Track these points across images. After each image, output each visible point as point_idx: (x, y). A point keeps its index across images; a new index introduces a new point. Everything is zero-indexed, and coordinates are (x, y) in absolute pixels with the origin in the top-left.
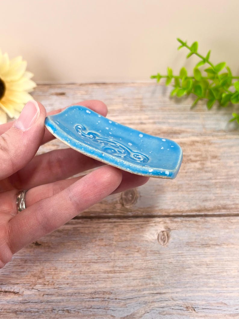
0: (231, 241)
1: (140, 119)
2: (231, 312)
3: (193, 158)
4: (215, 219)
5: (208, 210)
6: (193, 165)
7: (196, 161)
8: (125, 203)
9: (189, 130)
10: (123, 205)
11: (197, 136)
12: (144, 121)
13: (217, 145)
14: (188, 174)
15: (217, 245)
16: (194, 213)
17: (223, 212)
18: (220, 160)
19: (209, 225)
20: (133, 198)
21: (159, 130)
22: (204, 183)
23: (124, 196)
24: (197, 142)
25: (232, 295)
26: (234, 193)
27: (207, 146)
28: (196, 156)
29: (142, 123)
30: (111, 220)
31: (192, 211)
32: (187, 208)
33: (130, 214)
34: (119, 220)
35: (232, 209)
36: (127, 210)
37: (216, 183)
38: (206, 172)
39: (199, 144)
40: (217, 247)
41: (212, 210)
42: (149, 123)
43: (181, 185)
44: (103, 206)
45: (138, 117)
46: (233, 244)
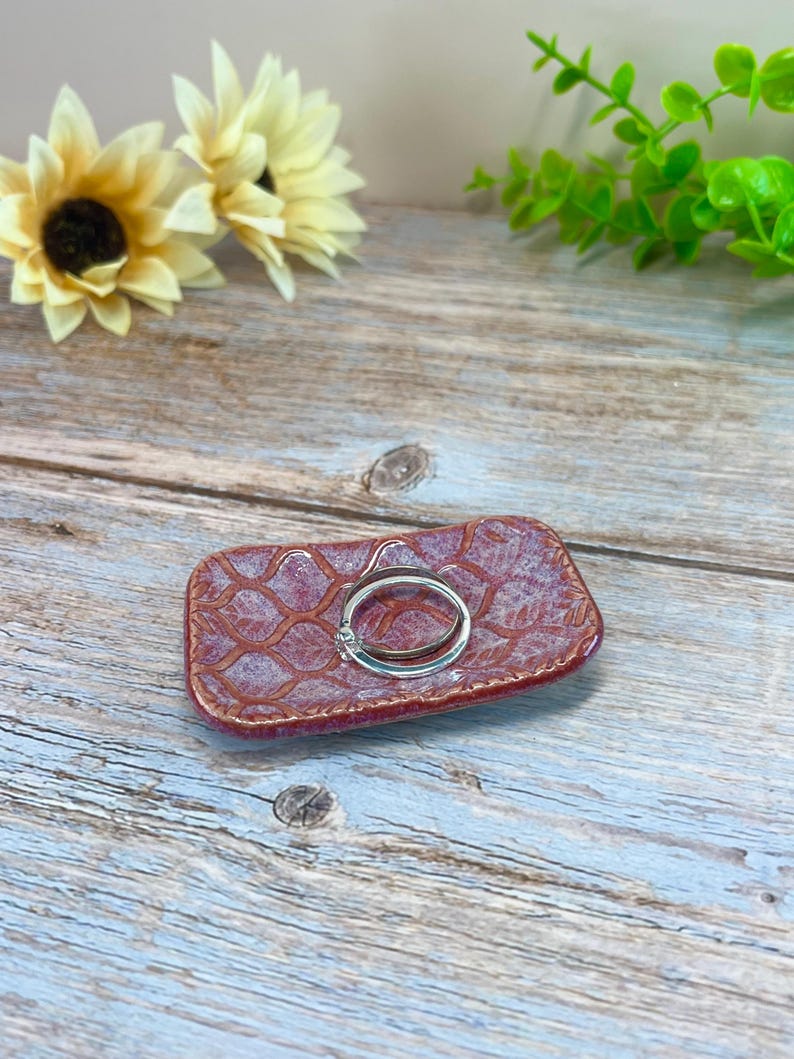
0: (698, 634)
1: (521, 298)
2: (609, 821)
3: (657, 409)
4: (663, 568)
5: (651, 545)
6: (648, 425)
7: (663, 418)
8: (374, 484)
9: (677, 341)
10: (367, 487)
11: (700, 358)
12: (534, 304)
13: (758, 389)
14: (622, 445)
15: (639, 635)
16: (596, 544)
17: (703, 556)
18: (752, 425)
19: (632, 581)
20: (406, 476)
21: (576, 330)
22: (670, 474)
23: (380, 468)
24: (695, 373)
25: (635, 774)
26: (767, 514)
27: (722, 386)
28: (672, 406)
29: (524, 308)
30: (311, 516)
31: (590, 537)
32: (577, 527)
33: (380, 512)
34: (337, 521)
35: (738, 552)
36: (375, 502)
37: (712, 480)
38: (688, 448)
39: (694, 379)
40: (637, 642)
41: (664, 545)
42: (550, 310)
43: (586, 468)
44: (304, 481)
45: (519, 292)
46: (699, 643)
